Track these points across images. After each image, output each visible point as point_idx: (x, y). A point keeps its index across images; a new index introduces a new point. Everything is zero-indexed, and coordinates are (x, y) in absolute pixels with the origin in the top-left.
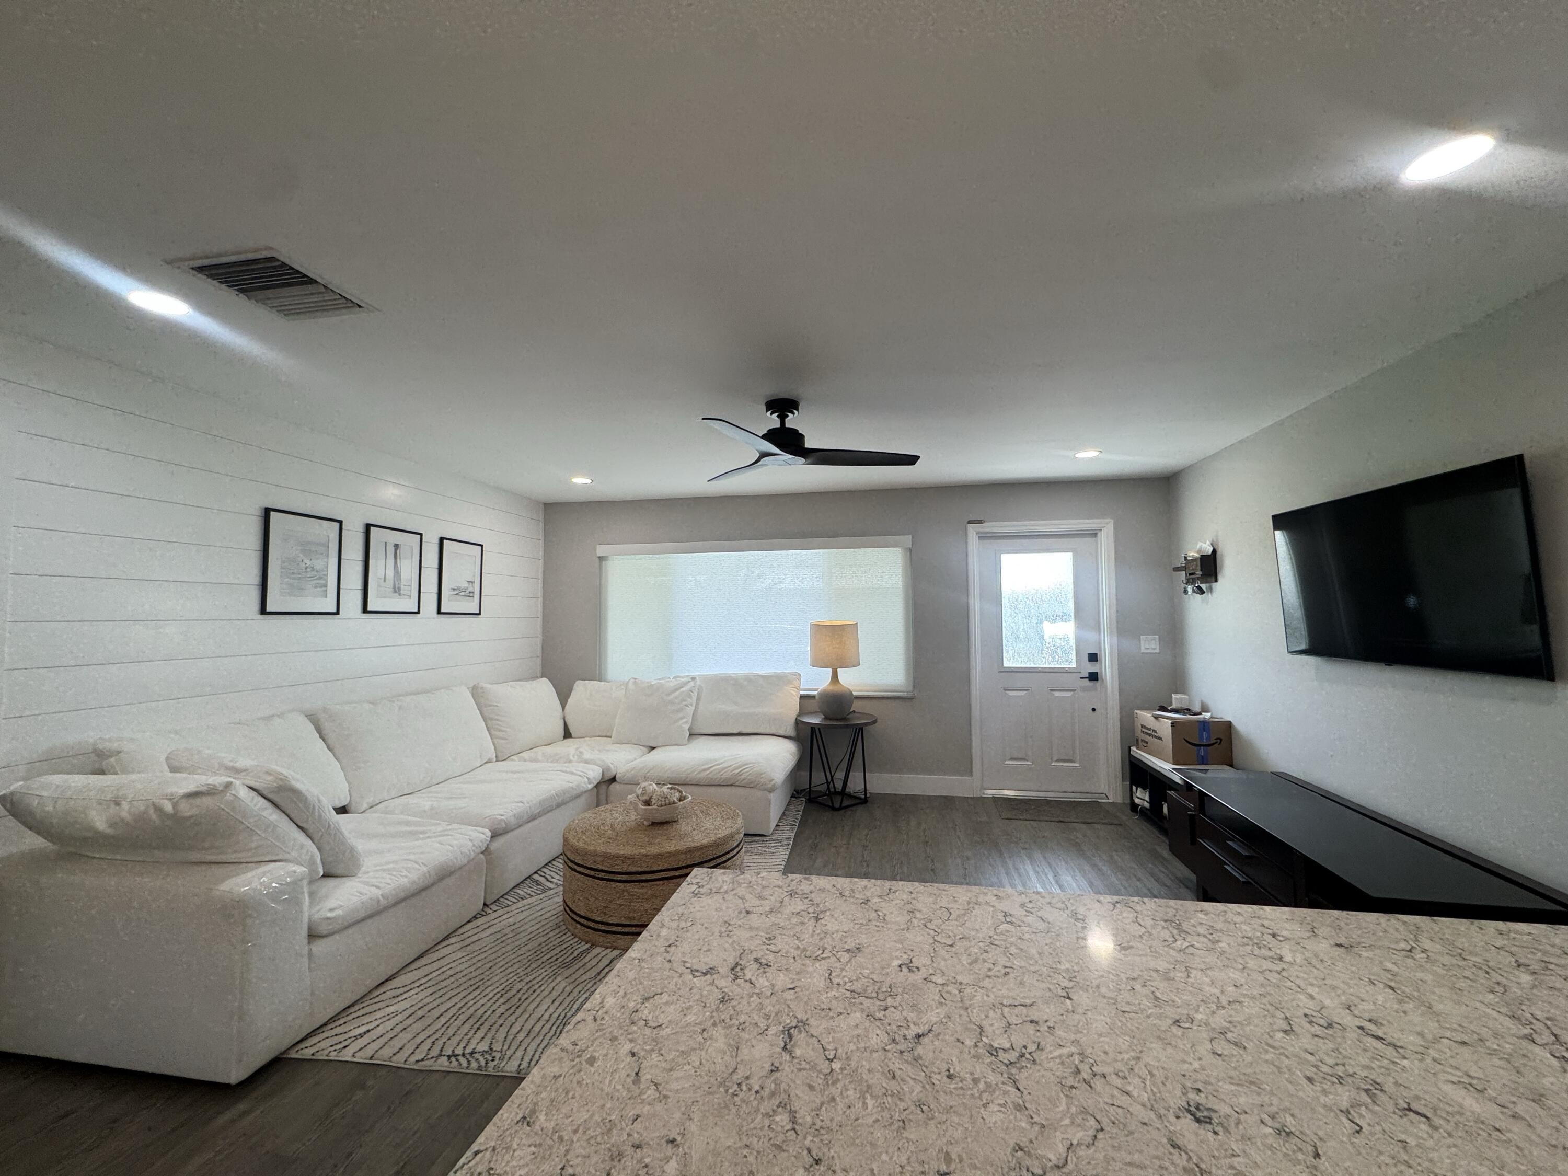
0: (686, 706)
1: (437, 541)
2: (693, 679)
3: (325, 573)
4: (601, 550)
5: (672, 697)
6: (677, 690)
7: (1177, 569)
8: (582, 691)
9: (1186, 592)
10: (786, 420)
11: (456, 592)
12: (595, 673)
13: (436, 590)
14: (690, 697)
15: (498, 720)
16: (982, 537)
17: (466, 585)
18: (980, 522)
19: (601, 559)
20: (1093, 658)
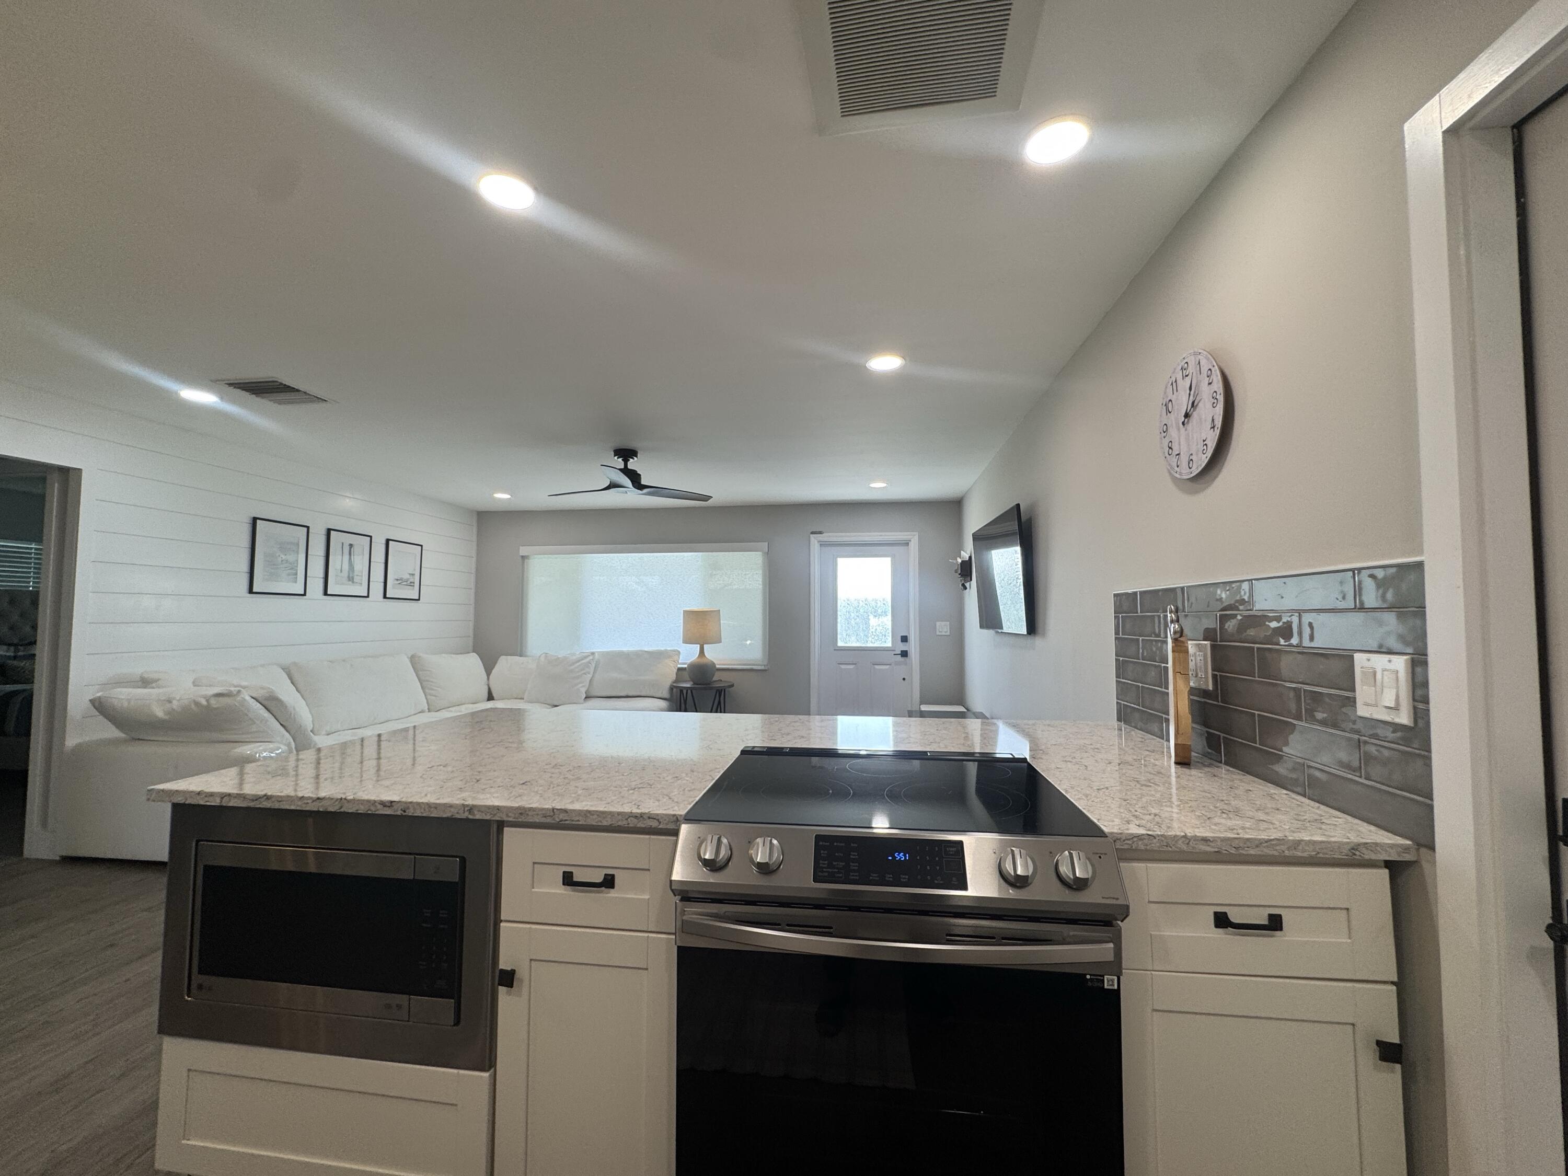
0: (585, 674)
1: (384, 542)
2: (593, 654)
3: (295, 565)
4: (523, 551)
5: (573, 667)
6: (579, 661)
8: (504, 664)
10: (628, 463)
11: (399, 582)
12: (518, 649)
13: (382, 579)
14: (588, 667)
15: (432, 682)
16: (823, 544)
17: (408, 576)
18: (820, 533)
19: (523, 557)
20: (904, 639)
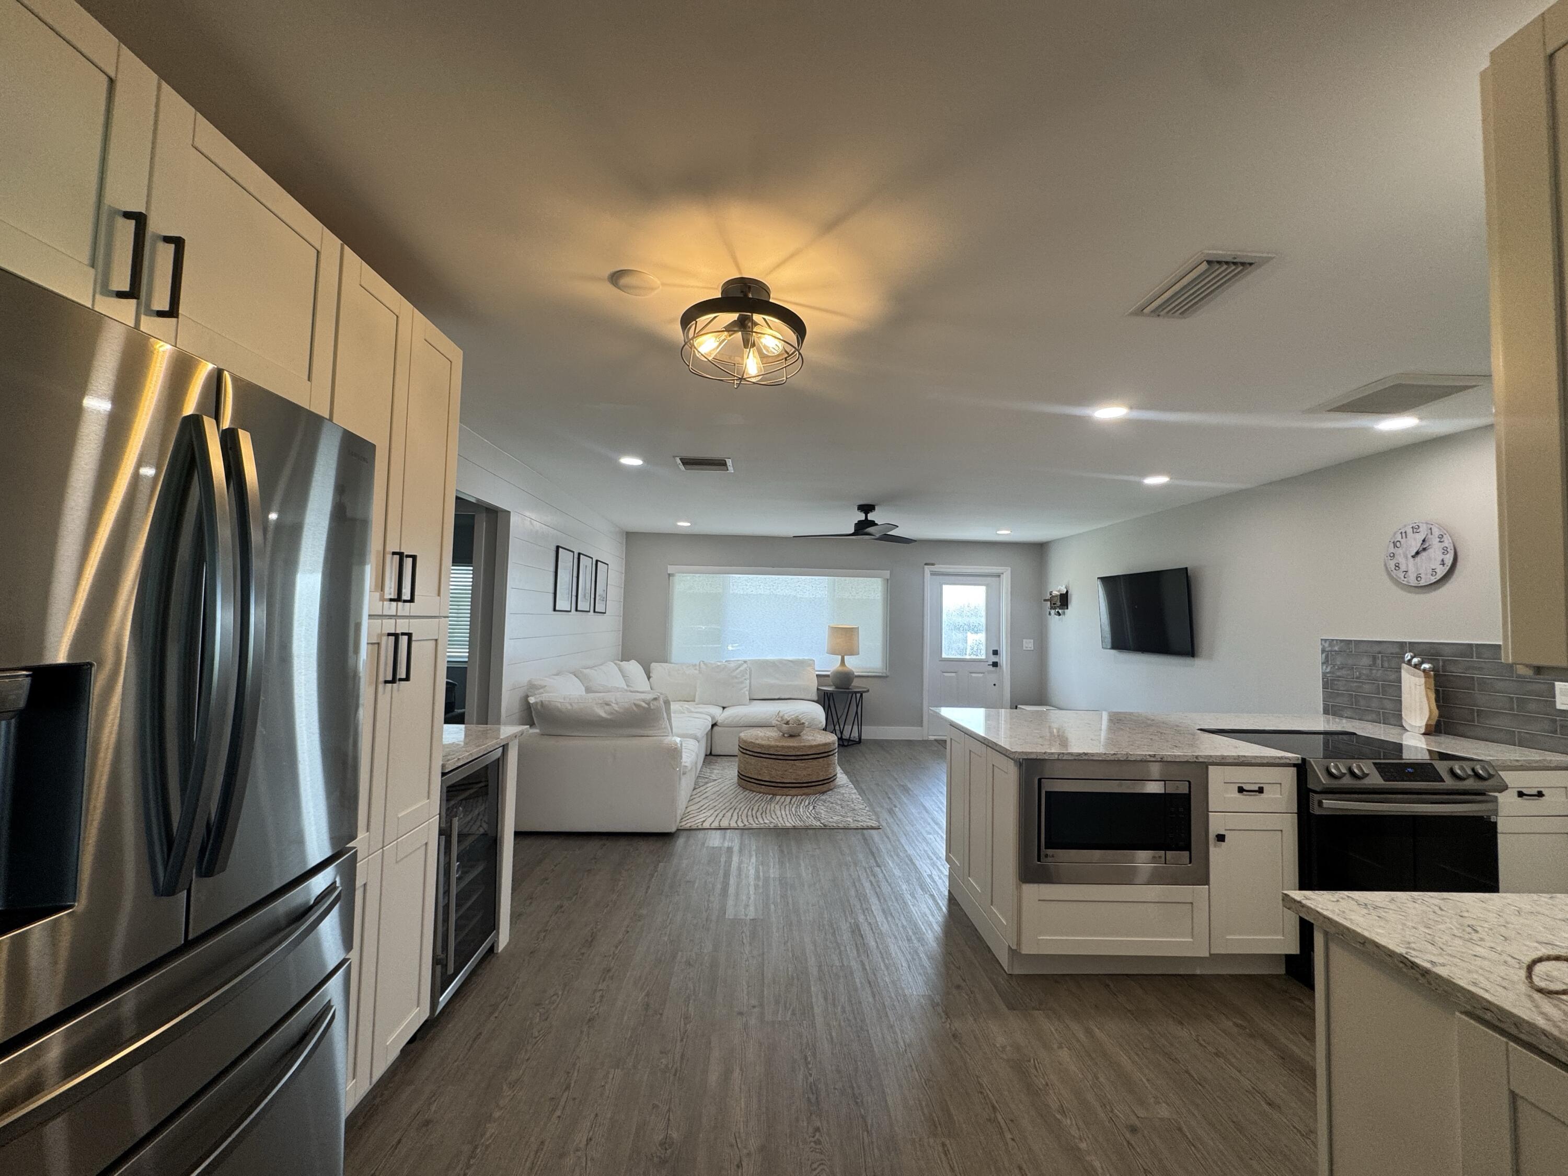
0: (744, 679)
1: (595, 562)
4: (671, 569)
5: (732, 674)
6: (737, 669)
7: (1045, 600)
8: (659, 669)
9: (1050, 614)
10: (868, 515)
11: (600, 597)
12: (666, 658)
13: (594, 596)
14: (745, 674)
16: (933, 574)
17: (603, 593)
18: (933, 564)
19: (669, 575)
